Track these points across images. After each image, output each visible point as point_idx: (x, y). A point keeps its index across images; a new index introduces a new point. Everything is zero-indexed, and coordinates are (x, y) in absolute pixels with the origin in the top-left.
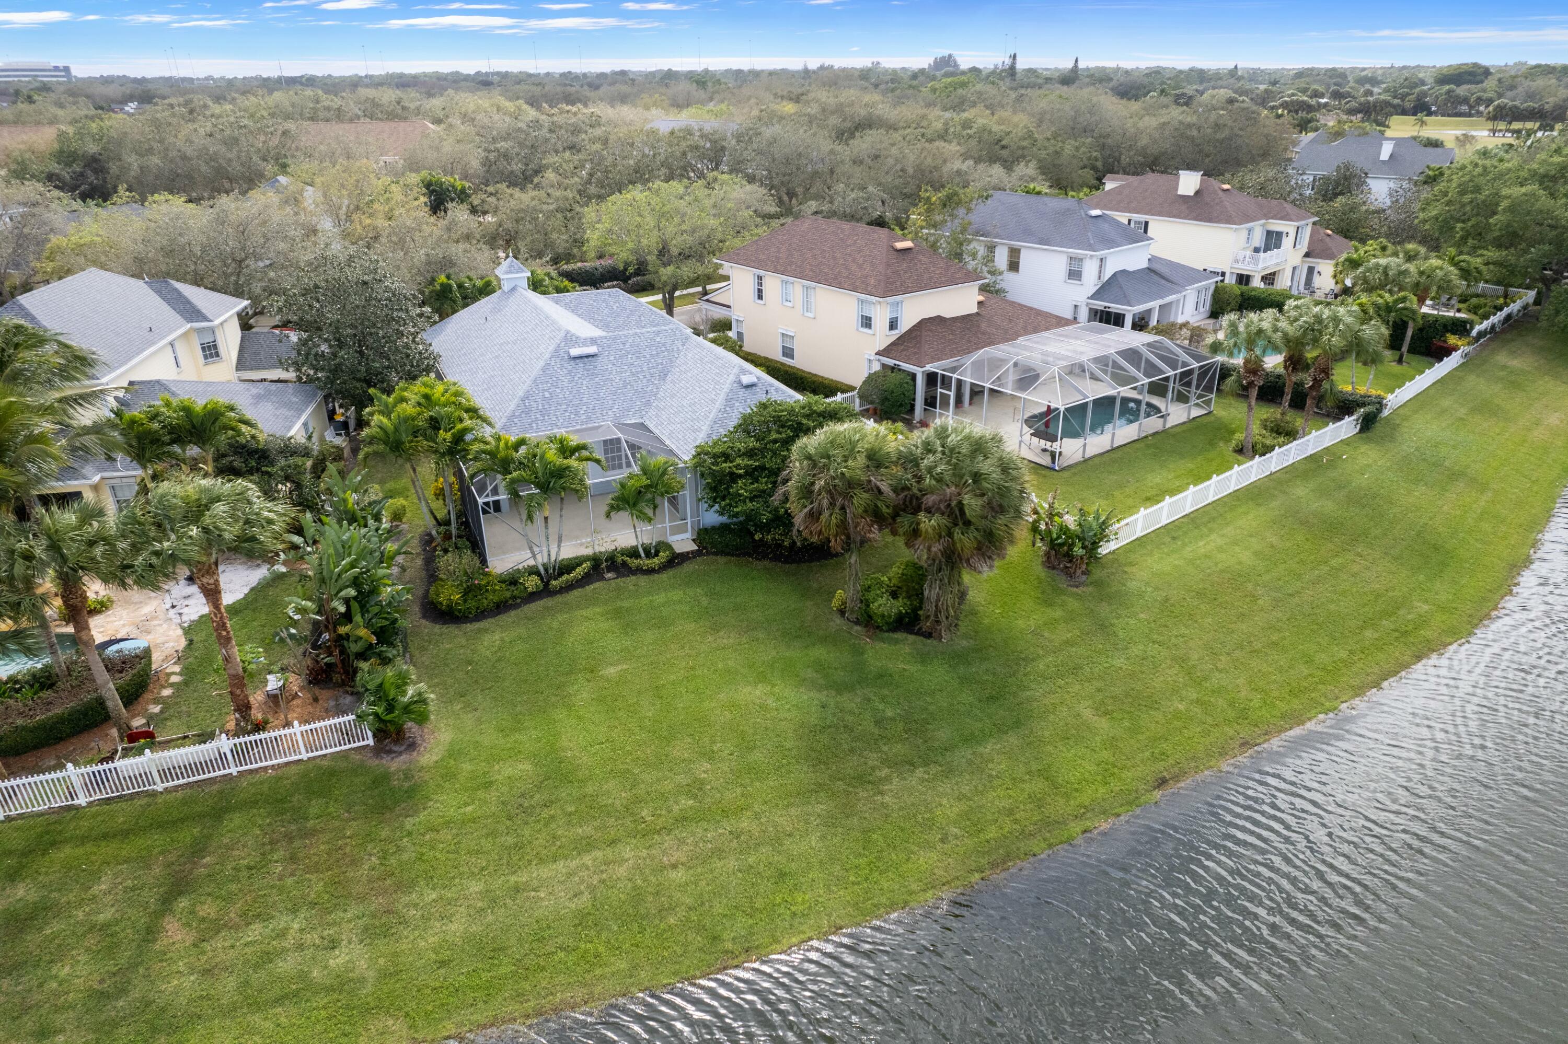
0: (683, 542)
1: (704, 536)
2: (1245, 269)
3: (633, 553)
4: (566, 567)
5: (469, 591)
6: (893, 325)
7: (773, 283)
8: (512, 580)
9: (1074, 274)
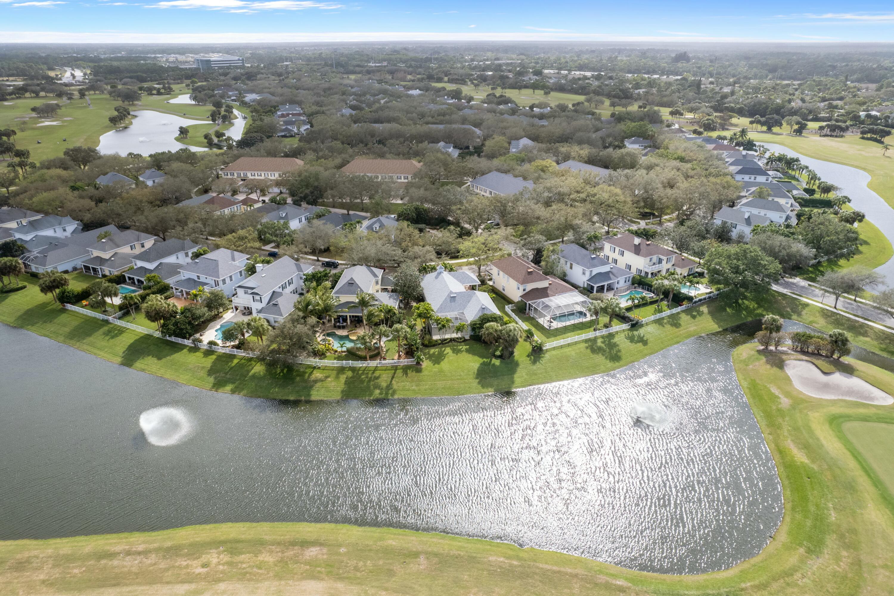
0: (467, 337)
1: (471, 336)
2: (647, 270)
3: (458, 338)
4: (446, 340)
5: (429, 342)
6: (524, 290)
7: (501, 273)
8: (436, 341)
9: (584, 273)
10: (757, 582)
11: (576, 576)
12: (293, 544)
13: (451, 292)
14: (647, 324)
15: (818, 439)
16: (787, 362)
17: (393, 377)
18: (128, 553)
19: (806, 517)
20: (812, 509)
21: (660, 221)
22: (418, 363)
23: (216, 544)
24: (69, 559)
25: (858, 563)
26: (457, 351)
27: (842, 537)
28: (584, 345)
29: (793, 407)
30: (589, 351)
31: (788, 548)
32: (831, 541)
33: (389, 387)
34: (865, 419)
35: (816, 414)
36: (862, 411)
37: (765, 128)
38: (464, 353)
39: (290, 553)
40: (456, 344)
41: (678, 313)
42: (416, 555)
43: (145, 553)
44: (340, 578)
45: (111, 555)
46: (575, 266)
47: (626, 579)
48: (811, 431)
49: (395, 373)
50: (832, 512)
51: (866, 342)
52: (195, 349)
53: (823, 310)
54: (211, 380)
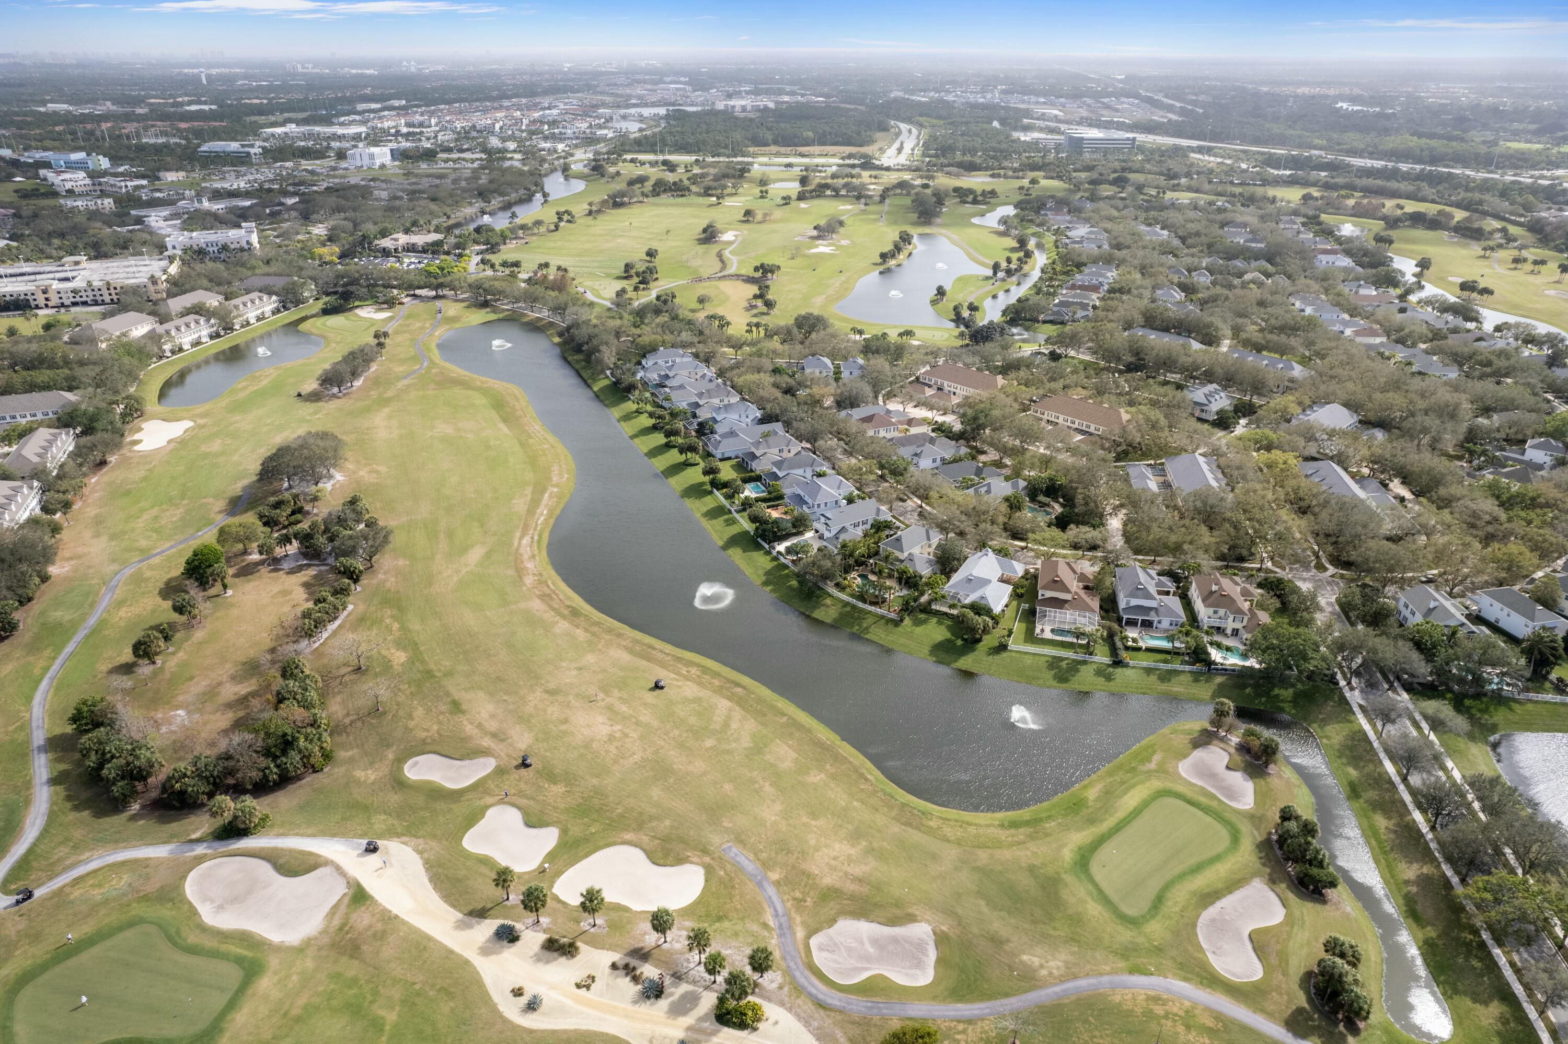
4: (939, 611)
5: (925, 609)
8: (932, 610)
12: (733, 682)
17: (875, 623)
18: (661, 651)
22: (902, 620)
23: (698, 665)
24: (638, 642)
26: (940, 623)
33: (867, 628)
38: (942, 626)
39: (728, 685)
40: (944, 617)
42: (784, 715)
43: (668, 654)
44: (740, 706)
45: (654, 649)
49: (879, 621)
52: (768, 553)
54: (764, 578)
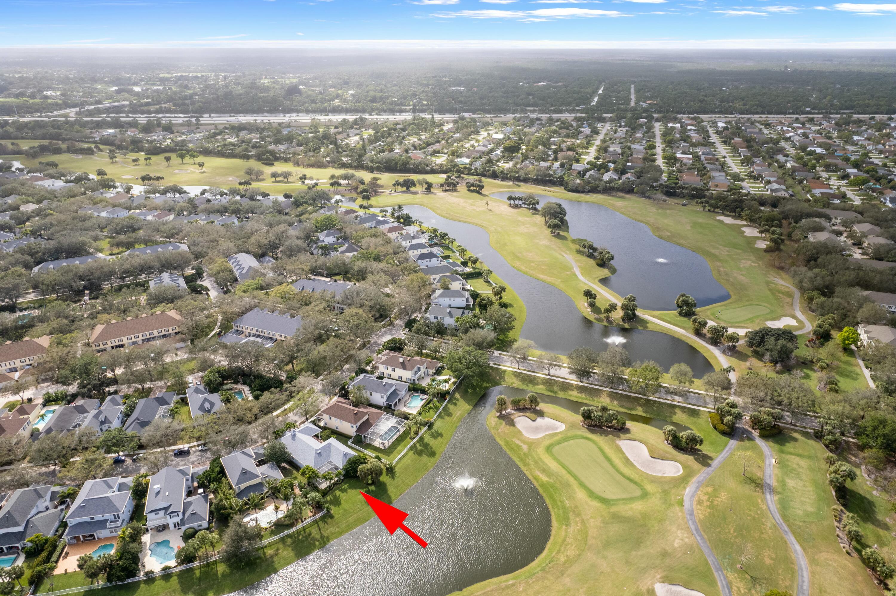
0: (344, 478)
1: (347, 477)
2: (414, 379)
3: (337, 481)
4: (329, 486)
6: (356, 426)
7: (333, 418)
9: (382, 397)
10: (556, 551)
11: (493, 590)
13: (316, 450)
14: (435, 421)
15: (547, 464)
16: (515, 420)
17: (320, 529)
19: (559, 509)
20: (559, 504)
21: (390, 320)
22: (328, 512)
25: (583, 521)
26: (344, 491)
27: (574, 512)
28: (412, 452)
29: (530, 449)
30: (416, 455)
31: (559, 529)
32: (571, 516)
33: (322, 536)
34: (559, 443)
35: (540, 449)
36: (556, 438)
37: (404, 189)
38: (349, 490)
40: (338, 486)
41: (446, 405)
46: (373, 393)
47: (512, 579)
48: (542, 461)
49: (318, 526)
50: (567, 502)
51: (540, 389)
53: (514, 372)
